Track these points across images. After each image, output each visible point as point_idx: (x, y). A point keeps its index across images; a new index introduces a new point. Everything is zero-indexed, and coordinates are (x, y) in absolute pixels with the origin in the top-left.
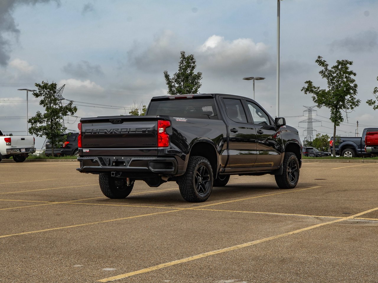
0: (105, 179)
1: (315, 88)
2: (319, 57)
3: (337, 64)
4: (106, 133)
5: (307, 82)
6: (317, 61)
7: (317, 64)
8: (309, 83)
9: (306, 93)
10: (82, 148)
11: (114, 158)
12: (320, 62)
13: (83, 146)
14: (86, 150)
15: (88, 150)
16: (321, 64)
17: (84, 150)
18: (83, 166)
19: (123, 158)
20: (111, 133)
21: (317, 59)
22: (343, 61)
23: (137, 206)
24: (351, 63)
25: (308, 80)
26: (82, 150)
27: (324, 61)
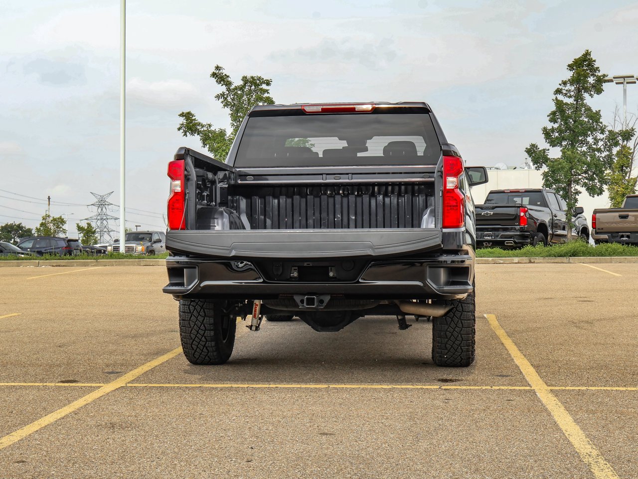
0: (202, 313)
1: (203, 126)
2: (218, 68)
3: (242, 83)
5: (182, 115)
6: (214, 75)
7: (214, 80)
8: (188, 116)
9: (185, 135)
12: (220, 77)
16: (220, 81)
18: (201, 281)
21: (213, 70)
22: (252, 77)
24: (268, 83)
25: (185, 111)
27: (225, 75)
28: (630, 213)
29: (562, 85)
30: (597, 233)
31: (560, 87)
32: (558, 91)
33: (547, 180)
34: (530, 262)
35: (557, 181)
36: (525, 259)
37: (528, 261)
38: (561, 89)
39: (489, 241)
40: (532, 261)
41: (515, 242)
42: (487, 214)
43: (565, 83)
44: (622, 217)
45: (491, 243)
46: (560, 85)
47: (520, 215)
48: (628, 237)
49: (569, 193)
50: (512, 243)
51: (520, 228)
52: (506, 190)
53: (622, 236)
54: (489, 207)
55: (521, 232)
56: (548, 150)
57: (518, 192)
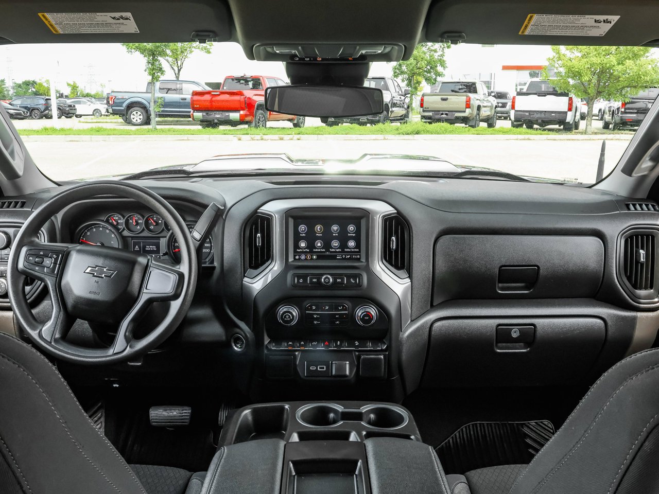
28: (449, 97)
30: (424, 111)
33: (395, 73)
35: (402, 73)
36: (380, 137)
40: (386, 138)
41: (368, 119)
44: (443, 100)
48: (446, 114)
53: (442, 114)
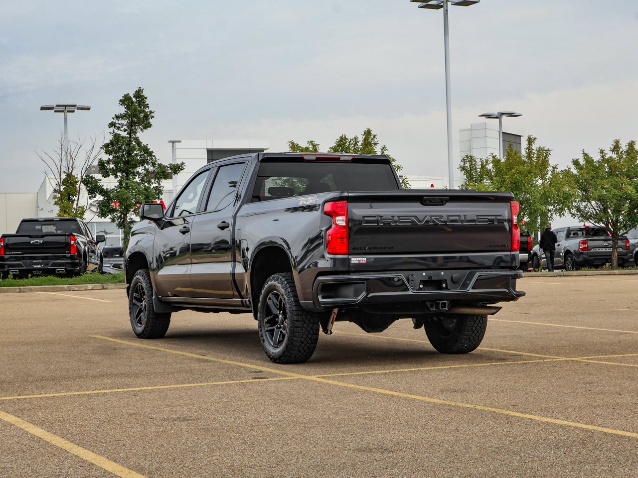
4: (412, 222)
10: (349, 254)
11: (424, 274)
13: (352, 251)
14: (360, 259)
15: (365, 259)
17: (355, 259)
18: (368, 292)
19: (442, 273)
20: (427, 222)
23: (452, 367)
26: (349, 260)
29: (115, 119)
31: (114, 121)
32: (112, 125)
34: (103, 288)
37: (101, 288)
38: (115, 123)
39: (39, 269)
42: (37, 242)
43: (117, 117)
45: (41, 272)
46: (113, 118)
47: (71, 243)
49: (125, 222)
50: (63, 271)
51: (71, 255)
52: (40, 218)
54: (38, 235)
55: (72, 260)
56: (100, 180)
57: (53, 220)
